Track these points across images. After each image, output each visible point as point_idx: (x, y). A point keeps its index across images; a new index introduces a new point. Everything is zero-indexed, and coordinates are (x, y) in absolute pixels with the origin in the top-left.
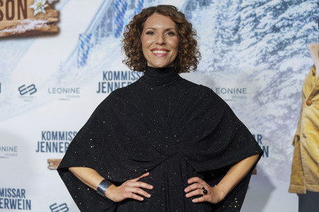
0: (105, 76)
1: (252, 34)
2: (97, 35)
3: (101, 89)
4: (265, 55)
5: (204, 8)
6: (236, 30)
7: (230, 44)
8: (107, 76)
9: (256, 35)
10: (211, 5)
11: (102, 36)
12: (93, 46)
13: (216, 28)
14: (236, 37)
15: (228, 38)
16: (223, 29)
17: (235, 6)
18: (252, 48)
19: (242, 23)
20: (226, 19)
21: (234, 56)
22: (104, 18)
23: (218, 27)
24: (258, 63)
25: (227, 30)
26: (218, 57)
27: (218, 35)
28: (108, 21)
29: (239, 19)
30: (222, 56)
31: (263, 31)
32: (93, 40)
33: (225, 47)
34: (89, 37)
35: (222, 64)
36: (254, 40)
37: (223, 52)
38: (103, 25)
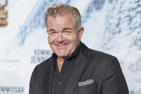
0: (35, 53)
1: (128, 27)
2: (31, 27)
3: (33, 60)
4: (136, 41)
5: (98, 11)
6: (118, 25)
7: (114, 33)
8: (37, 52)
9: (130, 28)
10: (103, 9)
11: (34, 27)
12: (28, 33)
13: (105, 24)
14: (118, 29)
15: (113, 30)
16: (110, 24)
17: (117, 10)
18: (128, 37)
19: (121, 20)
20: (112, 18)
21: (116, 42)
22: (36, 16)
23: (107, 23)
24: (131, 46)
25: (112, 25)
26: (106, 42)
27: (107, 28)
28: (38, 18)
29: (120, 19)
30: (109, 42)
31: (135, 26)
32: (28, 30)
33: (111, 35)
34: (26, 28)
35: (109, 46)
36: (129, 31)
37: (110, 38)
38: (35, 20)
